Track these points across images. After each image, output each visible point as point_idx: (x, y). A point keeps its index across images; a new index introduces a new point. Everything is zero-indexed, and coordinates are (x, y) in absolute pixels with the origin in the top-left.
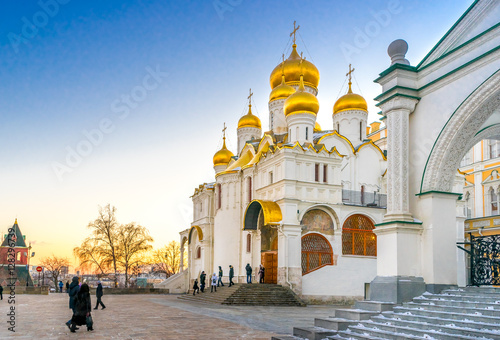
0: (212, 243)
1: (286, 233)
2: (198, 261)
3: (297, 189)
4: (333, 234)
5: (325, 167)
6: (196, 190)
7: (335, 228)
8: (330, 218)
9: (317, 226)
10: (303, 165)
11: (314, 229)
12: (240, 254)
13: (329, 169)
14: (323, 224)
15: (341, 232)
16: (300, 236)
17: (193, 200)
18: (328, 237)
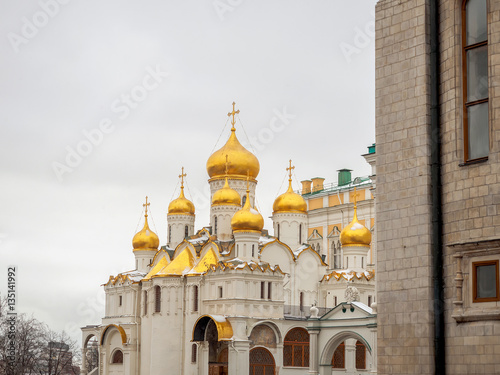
0: (138, 347)
1: (237, 349)
2: (116, 367)
3: (246, 306)
4: (276, 347)
5: (270, 284)
7: (278, 342)
8: (273, 333)
9: (262, 341)
10: (251, 283)
11: (260, 344)
12: (183, 364)
13: (273, 285)
14: (267, 338)
15: (282, 346)
16: (248, 350)
17: (106, 290)
18: (271, 350)
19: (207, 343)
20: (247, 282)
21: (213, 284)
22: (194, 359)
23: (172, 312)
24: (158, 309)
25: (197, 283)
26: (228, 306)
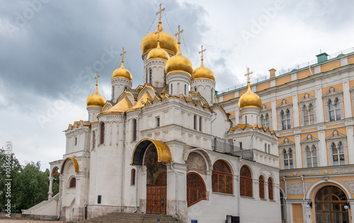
0: (88, 175)
1: (176, 171)
2: (72, 190)
3: (182, 134)
4: (206, 174)
5: (200, 119)
6: (70, 125)
7: (208, 169)
8: (204, 161)
9: (196, 166)
10: (186, 114)
11: (194, 169)
12: (122, 187)
13: (203, 120)
14: (200, 165)
15: (211, 173)
16: (186, 173)
17: (67, 135)
18: (203, 176)
19: (145, 168)
20: (182, 112)
21: (150, 116)
22: (133, 183)
23: (114, 143)
24: (102, 141)
25: (136, 116)
26: (166, 132)
